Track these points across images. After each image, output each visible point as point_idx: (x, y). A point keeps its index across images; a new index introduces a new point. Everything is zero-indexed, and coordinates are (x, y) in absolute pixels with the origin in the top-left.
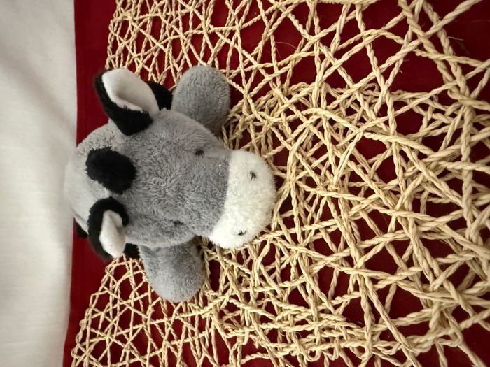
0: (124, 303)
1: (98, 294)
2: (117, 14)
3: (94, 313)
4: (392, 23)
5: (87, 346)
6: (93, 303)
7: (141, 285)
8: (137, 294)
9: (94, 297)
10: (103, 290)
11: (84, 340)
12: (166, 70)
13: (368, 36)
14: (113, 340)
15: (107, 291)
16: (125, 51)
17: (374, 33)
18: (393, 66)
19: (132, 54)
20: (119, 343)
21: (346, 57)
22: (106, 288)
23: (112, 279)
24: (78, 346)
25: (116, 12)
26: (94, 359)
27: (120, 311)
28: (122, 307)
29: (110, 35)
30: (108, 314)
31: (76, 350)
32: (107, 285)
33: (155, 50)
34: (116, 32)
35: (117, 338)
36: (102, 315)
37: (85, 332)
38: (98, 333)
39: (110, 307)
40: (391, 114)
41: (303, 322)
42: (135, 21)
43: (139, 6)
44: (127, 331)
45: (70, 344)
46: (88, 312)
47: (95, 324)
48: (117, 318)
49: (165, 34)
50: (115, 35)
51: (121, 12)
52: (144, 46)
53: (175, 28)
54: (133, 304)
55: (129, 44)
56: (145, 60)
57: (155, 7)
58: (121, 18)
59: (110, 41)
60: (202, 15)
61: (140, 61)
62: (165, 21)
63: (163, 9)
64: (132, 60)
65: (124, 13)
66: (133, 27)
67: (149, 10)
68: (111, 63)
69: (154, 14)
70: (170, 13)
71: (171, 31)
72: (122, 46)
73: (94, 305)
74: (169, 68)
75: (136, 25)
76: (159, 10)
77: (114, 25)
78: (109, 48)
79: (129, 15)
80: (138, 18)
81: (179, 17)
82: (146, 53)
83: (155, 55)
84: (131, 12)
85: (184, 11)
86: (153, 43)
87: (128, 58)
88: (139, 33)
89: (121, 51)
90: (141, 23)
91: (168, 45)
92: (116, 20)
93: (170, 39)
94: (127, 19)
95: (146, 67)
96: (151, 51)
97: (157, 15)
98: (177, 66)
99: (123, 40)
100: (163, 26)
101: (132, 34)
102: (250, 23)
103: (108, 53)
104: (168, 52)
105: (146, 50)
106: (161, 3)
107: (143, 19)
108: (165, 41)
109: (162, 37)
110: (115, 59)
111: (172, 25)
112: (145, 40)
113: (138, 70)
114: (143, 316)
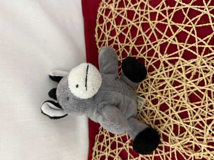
0: (112, 138)
1: (99, 135)
2: (102, 5)
3: (98, 143)
5: (97, 158)
9: (97, 137)
10: (101, 133)
11: (95, 155)
12: (137, 36)
14: (109, 155)
15: (102, 133)
16: (109, 24)
19: (114, 25)
20: (112, 156)
22: (102, 132)
25: (102, 3)
27: (111, 142)
28: (111, 140)
29: (98, 14)
30: (104, 143)
32: (102, 130)
33: (130, 26)
34: (103, 13)
35: (111, 153)
36: (102, 144)
37: (96, 152)
38: (101, 152)
39: (105, 140)
42: (115, 10)
43: (118, 3)
44: (115, 150)
46: (96, 143)
47: (99, 148)
48: (110, 145)
49: (137, 19)
50: (102, 15)
51: (105, 4)
52: (121, 23)
53: (146, 18)
54: (117, 139)
55: (111, 20)
56: (123, 29)
57: (130, 5)
58: (105, 7)
59: (98, 17)
60: (166, 16)
61: (119, 29)
62: (138, 14)
63: (136, 7)
64: (113, 28)
65: (108, 5)
66: (114, 13)
67: (125, 6)
68: (99, 28)
69: (129, 9)
70: (140, 10)
71: (141, 19)
72: (108, 21)
73: (98, 140)
74: (140, 35)
75: (116, 12)
76: (134, 8)
77: (101, 9)
78: (97, 20)
79: (112, 7)
80: (117, 9)
81: (148, 13)
82: (123, 26)
83: (130, 29)
84: (112, 5)
85: (151, 11)
86: (129, 23)
87: (111, 27)
88: (119, 16)
89: (106, 23)
90: (121, 12)
91: (140, 25)
92: (102, 7)
93: (141, 22)
94: (110, 8)
95: (123, 33)
96: (127, 26)
97: (132, 10)
98: (145, 35)
99: (107, 18)
100: (135, 15)
101: (114, 16)
102: (200, 25)
103: (97, 23)
104: (140, 28)
105: (123, 24)
106: (136, 5)
107: (121, 10)
108: (138, 23)
109: (134, 20)
110: (102, 27)
111: (143, 16)
112: (122, 20)
113: (117, 34)
114: (124, 144)
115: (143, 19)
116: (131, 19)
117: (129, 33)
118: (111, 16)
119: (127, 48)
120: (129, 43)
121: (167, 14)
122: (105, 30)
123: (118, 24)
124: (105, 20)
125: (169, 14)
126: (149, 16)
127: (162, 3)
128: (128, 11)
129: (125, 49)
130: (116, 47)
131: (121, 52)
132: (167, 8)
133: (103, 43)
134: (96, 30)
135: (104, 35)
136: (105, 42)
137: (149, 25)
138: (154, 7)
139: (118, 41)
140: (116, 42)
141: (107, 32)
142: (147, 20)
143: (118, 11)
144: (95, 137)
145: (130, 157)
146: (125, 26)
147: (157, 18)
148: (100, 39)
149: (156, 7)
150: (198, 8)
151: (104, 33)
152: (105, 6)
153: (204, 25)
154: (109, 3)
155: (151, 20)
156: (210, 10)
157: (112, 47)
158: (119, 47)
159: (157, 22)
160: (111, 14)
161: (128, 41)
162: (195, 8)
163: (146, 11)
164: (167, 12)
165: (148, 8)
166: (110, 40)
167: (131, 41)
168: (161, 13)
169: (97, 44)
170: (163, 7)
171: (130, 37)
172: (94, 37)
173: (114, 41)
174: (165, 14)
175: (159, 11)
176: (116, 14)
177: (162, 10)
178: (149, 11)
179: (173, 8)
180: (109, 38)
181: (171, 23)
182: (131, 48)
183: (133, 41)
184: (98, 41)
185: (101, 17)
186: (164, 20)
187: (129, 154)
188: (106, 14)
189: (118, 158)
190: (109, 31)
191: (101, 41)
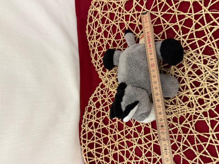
0: (98, 109)
1: (88, 107)
2: (91, 7)
3: (87, 113)
4: (203, 37)
5: (86, 124)
6: (86, 110)
7: (104, 103)
8: (103, 106)
9: (87, 108)
10: (89, 105)
11: (85, 122)
13: (197, 40)
14: (95, 121)
15: (91, 106)
16: (96, 23)
17: (199, 39)
18: (203, 48)
19: (100, 24)
20: (97, 122)
21: (190, 43)
22: (90, 105)
23: (92, 102)
24: (83, 124)
25: (91, 6)
26: (89, 128)
27: (97, 112)
28: (97, 111)
29: (88, 15)
30: (92, 113)
31: (82, 125)
32: (91, 104)
34: (92, 14)
35: (96, 120)
36: (90, 114)
37: (85, 119)
38: (89, 119)
39: (92, 111)
40: (202, 59)
41: (175, 109)
42: (101, 12)
43: (103, 7)
44: (99, 118)
45: (80, 123)
46: (85, 113)
47: (88, 116)
48: (96, 114)
49: (117, 20)
50: (91, 15)
51: (94, 7)
52: (106, 22)
53: (122, 19)
54: (101, 109)
55: (98, 20)
56: (106, 27)
57: (112, 9)
58: (93, 10)
59: (89, 17)
60: (135, 18)
61: (104, 27)
62: (117, 16)
63: (115, 10)
64: (100, 26)
65: (96, 8)
66: (100, 14)
67: (108, 9)
68: (89, 26)
69: (111, 12)
70: (119, 13)
71: (119, 19)
72: (95, 21)
73: (87, 111)
74: (118, 32)
75: (102, 14)
76: (114, 11)
77: (91, 11)
78: (88, 20)
79: (98, 10)
80: (102, 11)
81: (124, 16)
82: (107, 25)
83: (111, 27)
84: (99, 8)
85: (126, 14)
86: (111, 22)
87: (98, 25)
88: (103, 17)
89: (94, 22)
90: (105, 14)
91: (118, 24)
92: (91, 10)
93: (119, 22)
94: (97, 11)
95: (107, 30)
96: (109, 24)
97: (113, 12)
98: (122, 32)
99: (95, 18)
100: (115, 17)
101: (100, 16)
102: (156, 25)
103: (88, 22)
104: (118, 27)
105: (106, 23)
106: (115, 9)
107: (105, 12)
108: (117, 22)
109: (114, 21)
110: (91, 25)
111: (121, 17)
112: (106, 20)
113: (103, 31)
114: (106, 113)
115: (120, 20)
116: (112, 20)
117: (111, 30)
118: (98, 17)
119: (110, 41)
120: (111, 38)
121: (136, 16)
122: (93, 28)
123: (103, 23)
124: (94, 20)
125: (137, 17)
126: (124, 18)
127: (133, 8)
128: (110, 13)
129: (108, 42)
130: (102, 41)
131: (105, 45)
132: (136, 12)
133: (92, 38)
134: (87, 27)
135: (92, 31)
136: (94, 37)
137: (124, 24)
138: (128, 11)
139: (103, 36)
140: (102, 37)
141: (95, 29)
142: (123, 21)
143: (103, 13)
144: (85, 108)
145: (110, 122)
146: (108, 25)
147: (130, 19)
148: (90, 34)
149: (129, 11)
150: (155, 13)
151: (93, 30)
152: (93, 8)
153: (159, 25)
154: (97, 7)
155: (126, 21)
156: (162, 15)
157: (99, 40)
158: (104, 40)
159: (129, 22)
160: (98, 15)
161: (110, 36)
162: (153, 13)
163: (123, 13)
164: (136, 15)
165: (124, 12)
166: (97, 35)
167: (112, 37)
168: (132, 16)
169: (88, 38)
170: (134, 11)
171: (111, 34)
172: (86, 32)
173: (100, 36)
174: (135, 17)
175: (131, 14)
176: (102, 15)
177: (133, 13)
178: (124, 13)
179: (140, 12)
180: (97, 34)
181: (138, 23)
182: (112, 42)
183: (113, 37)
184: (88, 36)
185: (91, 17)
186: (134, 21)
187: (110, 120)
188: (95, 15)
189: (102, 123)
190: (97, 28)
191: (90, 36)
